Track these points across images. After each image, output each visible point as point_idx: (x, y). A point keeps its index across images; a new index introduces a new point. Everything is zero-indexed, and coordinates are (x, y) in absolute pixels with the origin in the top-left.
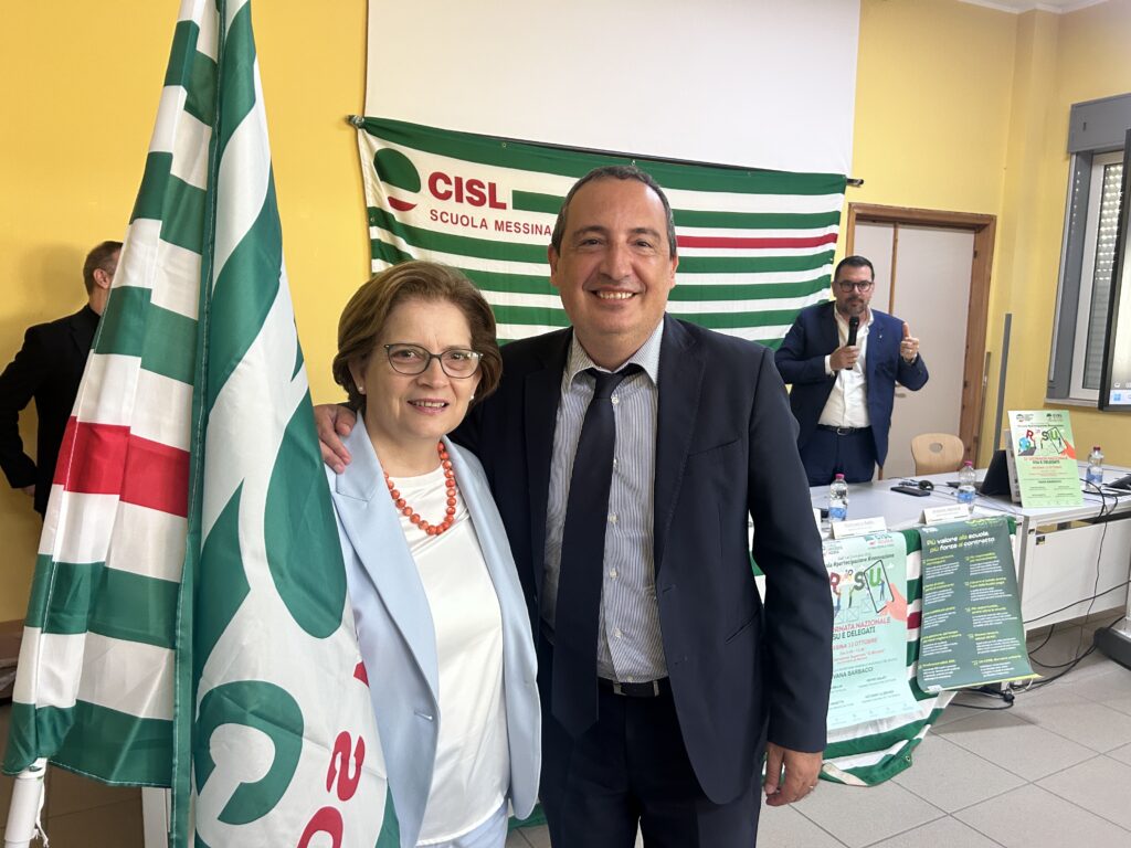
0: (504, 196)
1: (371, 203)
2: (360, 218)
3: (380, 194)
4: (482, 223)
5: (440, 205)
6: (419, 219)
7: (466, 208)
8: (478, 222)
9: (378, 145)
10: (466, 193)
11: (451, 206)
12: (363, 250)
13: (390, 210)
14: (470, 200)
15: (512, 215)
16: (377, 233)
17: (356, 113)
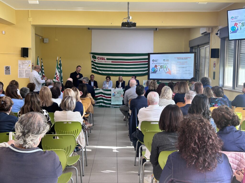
0: (105, 59)
1: (92, 60)
2: (91, 62)
3: (93, 60)
4: (103, 62)
5: (98, 60)
6: (96, 62)
7: (101, 60)
8: (102, 61)
9: (92, 55)
10: (101, 59)
11: (100, 60)
12: (91, 65)
13: (93, 61)
14: (102, 60)
15: (106, 61)
16: (92, 63)
17: (90, 52)
